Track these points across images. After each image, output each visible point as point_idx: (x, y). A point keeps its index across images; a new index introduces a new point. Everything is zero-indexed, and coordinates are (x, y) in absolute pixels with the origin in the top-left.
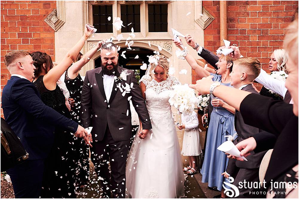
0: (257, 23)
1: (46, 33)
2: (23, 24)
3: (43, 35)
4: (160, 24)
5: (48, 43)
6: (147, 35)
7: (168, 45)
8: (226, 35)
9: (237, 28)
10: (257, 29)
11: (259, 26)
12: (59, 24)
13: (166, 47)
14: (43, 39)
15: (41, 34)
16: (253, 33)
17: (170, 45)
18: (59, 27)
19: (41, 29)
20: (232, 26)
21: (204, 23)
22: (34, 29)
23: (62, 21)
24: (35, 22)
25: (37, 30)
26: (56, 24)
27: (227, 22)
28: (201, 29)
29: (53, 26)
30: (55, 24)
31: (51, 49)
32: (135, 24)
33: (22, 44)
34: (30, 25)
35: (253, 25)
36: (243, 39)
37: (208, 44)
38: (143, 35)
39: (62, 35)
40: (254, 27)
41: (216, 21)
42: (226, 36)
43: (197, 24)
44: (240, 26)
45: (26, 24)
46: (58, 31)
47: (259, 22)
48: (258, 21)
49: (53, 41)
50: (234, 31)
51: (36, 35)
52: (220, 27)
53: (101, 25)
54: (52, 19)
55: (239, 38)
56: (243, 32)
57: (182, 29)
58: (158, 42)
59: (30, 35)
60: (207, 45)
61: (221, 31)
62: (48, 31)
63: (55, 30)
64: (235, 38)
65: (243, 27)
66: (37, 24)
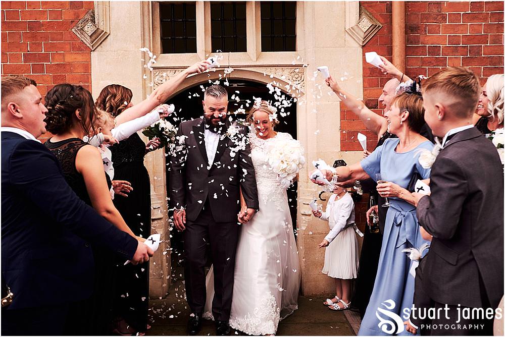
0: (461, 35)
1: (75, 53)
2: (34, 37)
3: (70, 58)
4: (283, 37)
5: (79, 71)
6: (258, 57)
7: (296, 76)
8: (403, 56)
9: (424, 44)
10: (461, 45)
11: (464, 39)
12: (99, 37)
13: (294, 79)
14: (70, 64)
15: (67, 55)
16: (453, 52)
17: (300, 75)
18: (100, 43)
19: (67, 46)
20: (415, 39)
21: (363, 35)
22: (53, 46)
23: (103, 31)
24: (55, 33)
25: (58, 47)
26: (93, 38)
27: (406, 33)
28: (358, 46)
29: (87, 41)
30: (91, 37)
31: (85, 82)
32: (236, 36)
33: (31, 74)
34: (46, 39)
35: (454, 37)
36: (435, 64)
37: (369, 72)
38: (251, 56)
39: (105, 57)
40: (455, 42)
41: (385, 30)
42: (403, 58)
43: (350, 37)
44: (429, 39)
45: (39, 38)
46: (97, 49)
47: (464, 32)
48: (462, 30)
49: (87, 67)
50: (418, 49)
51: (56, 57)
52: (392, 43)
53: (174, 39)
54: (86, 29)
55: (427, 62)
56: (434, 50)
57: (322, 46)
58: (279, 69)
59: (46, 58)
60: (368, 75)
61: (393, 49)
62: (79, 49)
63: (91, 48)
64: (419, 63)
65: (435, 41)
66: (59, 37)
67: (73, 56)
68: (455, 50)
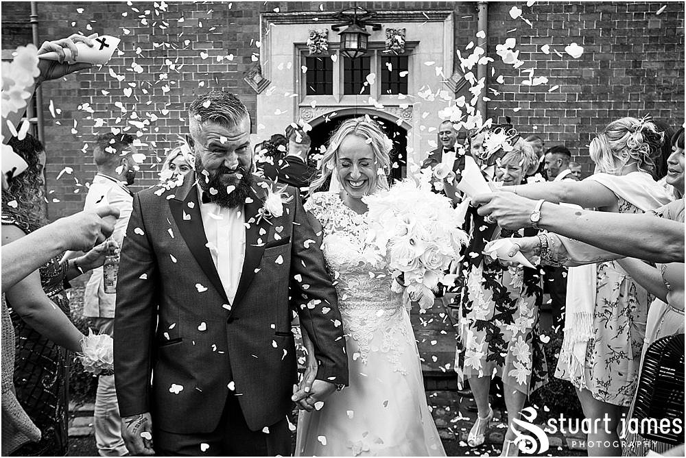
0: (530, 85)
1: (246, 96)
4: (398, 83)
6: (379, 99)
9: (501, 91)
12: (264, 84)
13: (404, 115)
16: (523, 98)
17: (409, 113)
18: (263, 88)
19: (240, 90)
21: (456, 85)
23: (267, 80)
26: (260, 84)
27: (488, 83)
29: (255, 88)
30: (258, 84)
32: (363, 83)
34: (225, 85)
35: (524, 87)
36: (509, 107)
39: (267, 98)
40: (525, 91)
43: (446, 86)
45: (220, 84)
46: (261, 93)
53: (317, 84)
54: (255, 79)
55: (503, 105)
56: (509, 96)
58: (394, 108)
62: (249, 93)
63: (257, 92)
64: (498, 106)
65: (510, 90)
66: (235, 83)
67: (244, 98)
68: (525, 97)
